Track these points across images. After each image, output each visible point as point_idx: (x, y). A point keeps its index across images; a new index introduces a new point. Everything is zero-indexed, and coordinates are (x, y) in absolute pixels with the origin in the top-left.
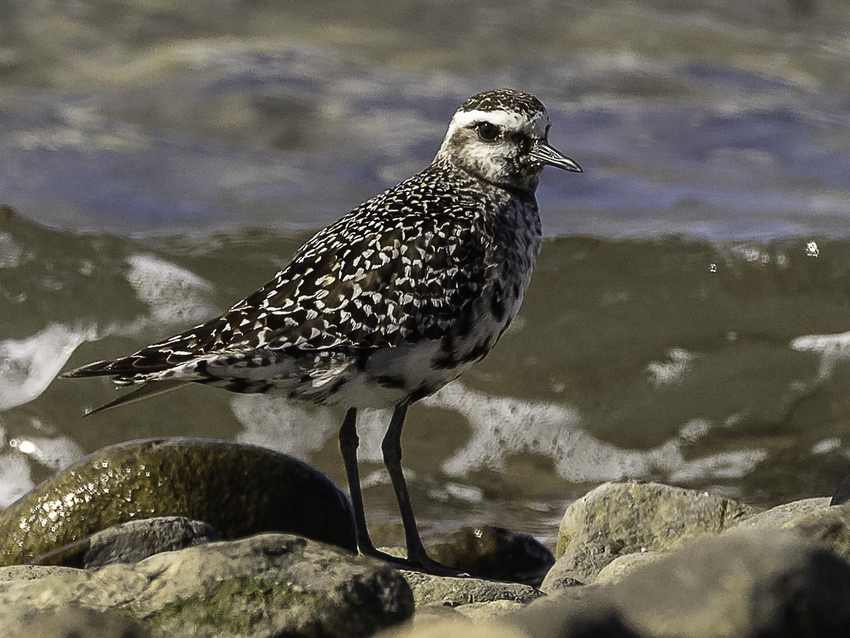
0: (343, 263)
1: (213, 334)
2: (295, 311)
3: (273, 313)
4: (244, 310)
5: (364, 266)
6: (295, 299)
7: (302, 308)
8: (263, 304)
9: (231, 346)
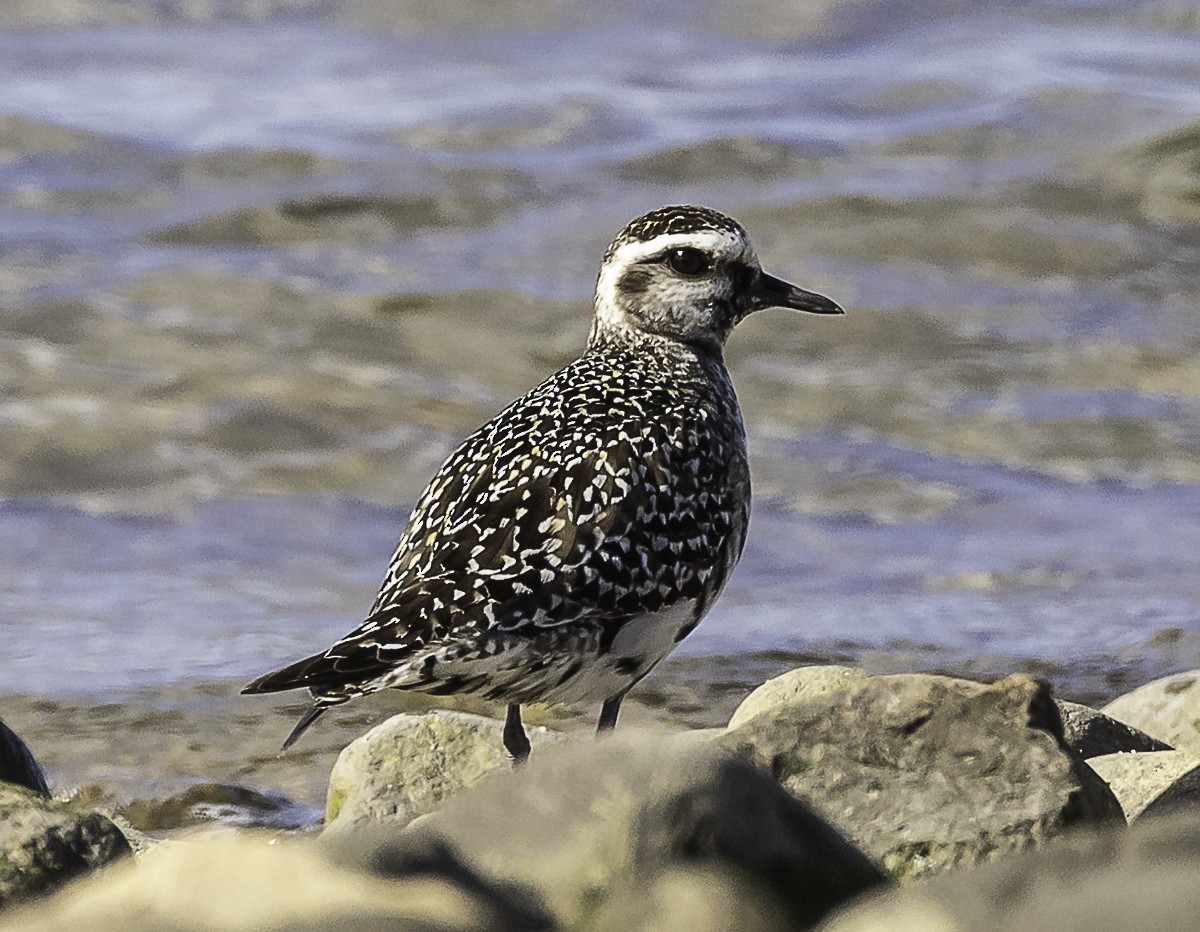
0: (569, 497)
1: (423, 615)
2: (522, 572)
3: (492, 577)
4: (447, 577)
5: (600, 501)
6: (516, 555)
7: (531, 567)
8: (469, 566)
9: (456, 630)
